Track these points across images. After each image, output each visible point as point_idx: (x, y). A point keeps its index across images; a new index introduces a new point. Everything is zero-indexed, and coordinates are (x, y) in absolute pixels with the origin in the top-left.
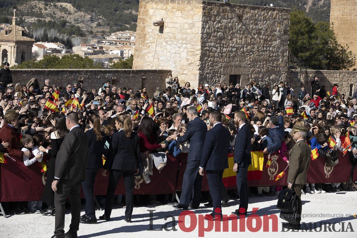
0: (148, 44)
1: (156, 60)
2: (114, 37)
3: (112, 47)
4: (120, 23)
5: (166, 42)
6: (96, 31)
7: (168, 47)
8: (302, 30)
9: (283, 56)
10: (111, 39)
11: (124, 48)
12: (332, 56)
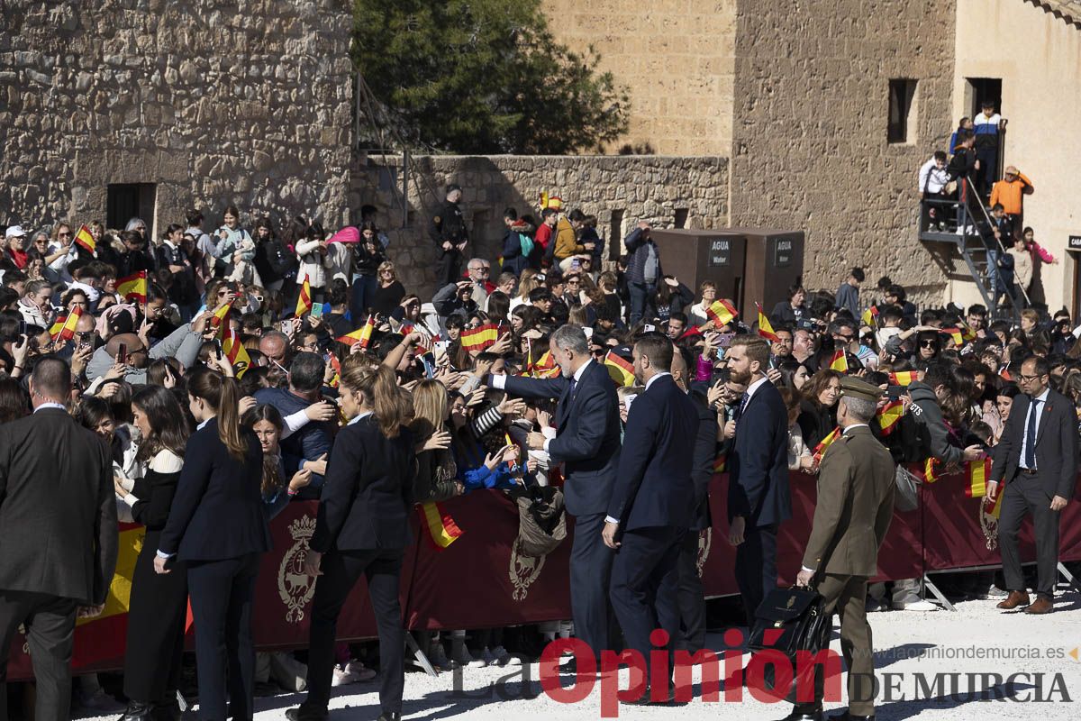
9: (334, 103)
12: (534, 95)
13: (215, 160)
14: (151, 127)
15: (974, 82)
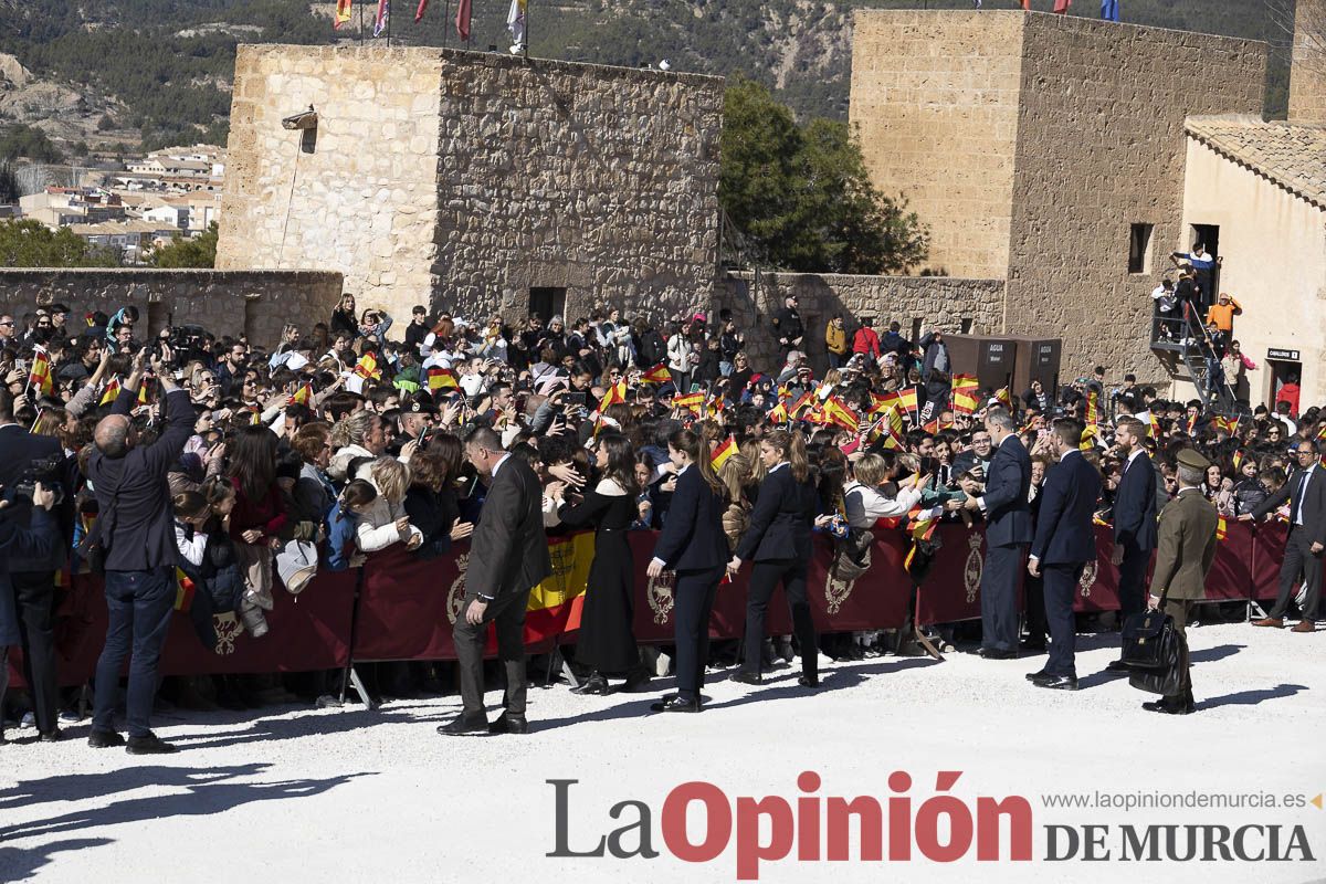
0: (264, 186)
1: (291, 240)
2: (156, 164)
3: (150, 197)
4: (175, 119)
5: (326, 182)
6: (97, 144)
7: (333, 198)
8: (762, 146)
9: (702, 229)
10: (147, 172)
11: (191, 203)
12: (856, 228)
13: (612, 271)
14: (564, 246)
15: (1198, 227)
